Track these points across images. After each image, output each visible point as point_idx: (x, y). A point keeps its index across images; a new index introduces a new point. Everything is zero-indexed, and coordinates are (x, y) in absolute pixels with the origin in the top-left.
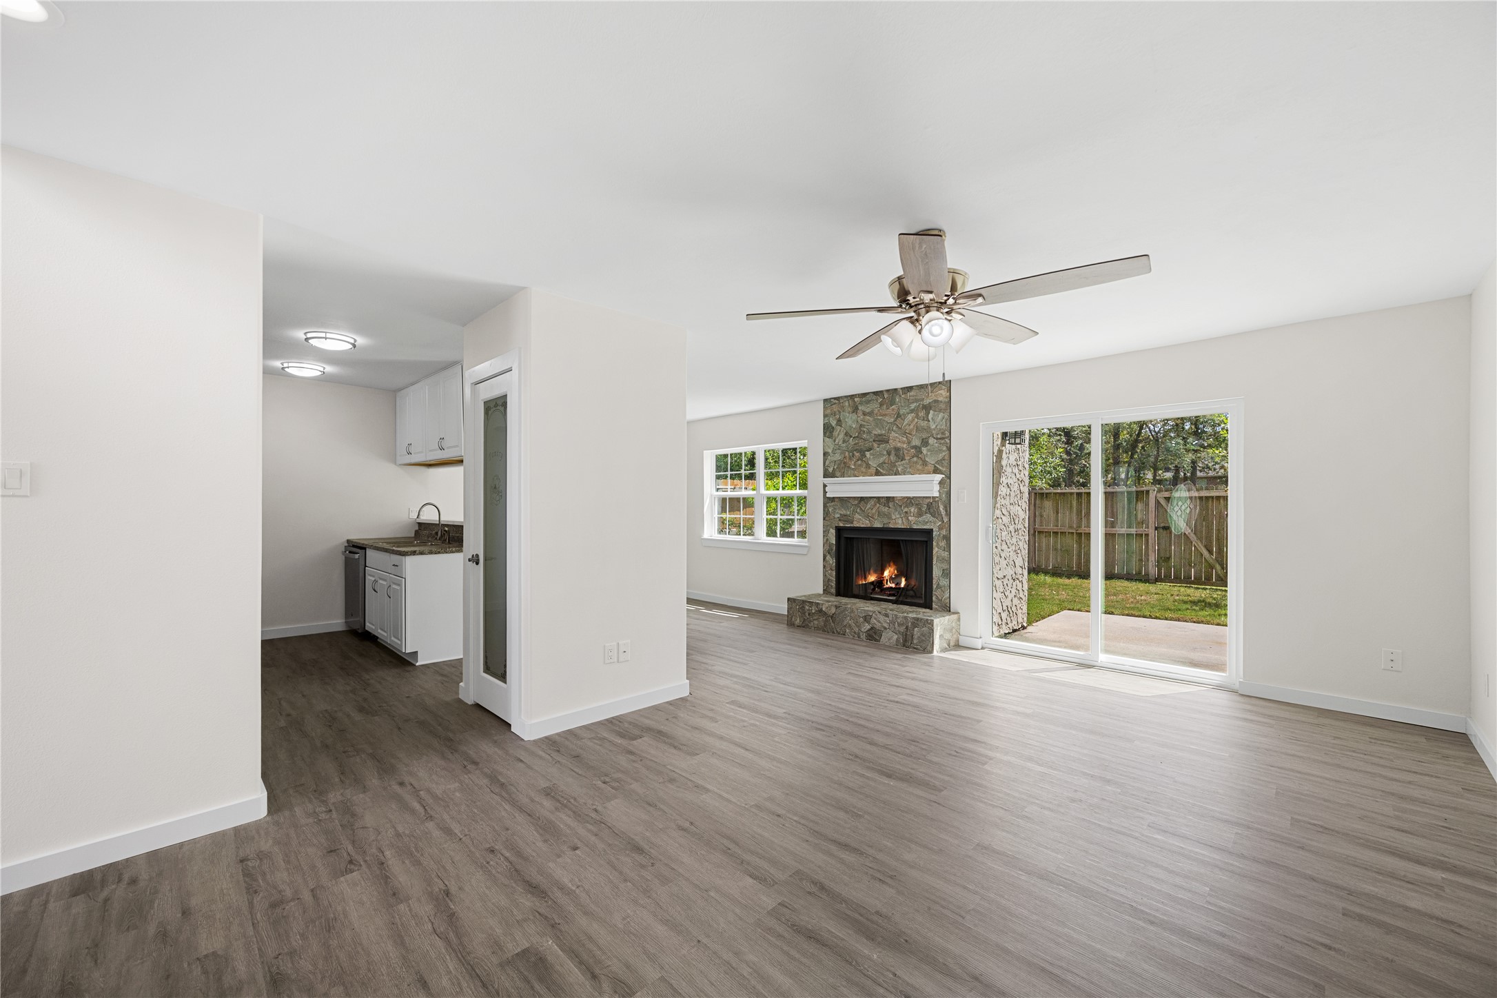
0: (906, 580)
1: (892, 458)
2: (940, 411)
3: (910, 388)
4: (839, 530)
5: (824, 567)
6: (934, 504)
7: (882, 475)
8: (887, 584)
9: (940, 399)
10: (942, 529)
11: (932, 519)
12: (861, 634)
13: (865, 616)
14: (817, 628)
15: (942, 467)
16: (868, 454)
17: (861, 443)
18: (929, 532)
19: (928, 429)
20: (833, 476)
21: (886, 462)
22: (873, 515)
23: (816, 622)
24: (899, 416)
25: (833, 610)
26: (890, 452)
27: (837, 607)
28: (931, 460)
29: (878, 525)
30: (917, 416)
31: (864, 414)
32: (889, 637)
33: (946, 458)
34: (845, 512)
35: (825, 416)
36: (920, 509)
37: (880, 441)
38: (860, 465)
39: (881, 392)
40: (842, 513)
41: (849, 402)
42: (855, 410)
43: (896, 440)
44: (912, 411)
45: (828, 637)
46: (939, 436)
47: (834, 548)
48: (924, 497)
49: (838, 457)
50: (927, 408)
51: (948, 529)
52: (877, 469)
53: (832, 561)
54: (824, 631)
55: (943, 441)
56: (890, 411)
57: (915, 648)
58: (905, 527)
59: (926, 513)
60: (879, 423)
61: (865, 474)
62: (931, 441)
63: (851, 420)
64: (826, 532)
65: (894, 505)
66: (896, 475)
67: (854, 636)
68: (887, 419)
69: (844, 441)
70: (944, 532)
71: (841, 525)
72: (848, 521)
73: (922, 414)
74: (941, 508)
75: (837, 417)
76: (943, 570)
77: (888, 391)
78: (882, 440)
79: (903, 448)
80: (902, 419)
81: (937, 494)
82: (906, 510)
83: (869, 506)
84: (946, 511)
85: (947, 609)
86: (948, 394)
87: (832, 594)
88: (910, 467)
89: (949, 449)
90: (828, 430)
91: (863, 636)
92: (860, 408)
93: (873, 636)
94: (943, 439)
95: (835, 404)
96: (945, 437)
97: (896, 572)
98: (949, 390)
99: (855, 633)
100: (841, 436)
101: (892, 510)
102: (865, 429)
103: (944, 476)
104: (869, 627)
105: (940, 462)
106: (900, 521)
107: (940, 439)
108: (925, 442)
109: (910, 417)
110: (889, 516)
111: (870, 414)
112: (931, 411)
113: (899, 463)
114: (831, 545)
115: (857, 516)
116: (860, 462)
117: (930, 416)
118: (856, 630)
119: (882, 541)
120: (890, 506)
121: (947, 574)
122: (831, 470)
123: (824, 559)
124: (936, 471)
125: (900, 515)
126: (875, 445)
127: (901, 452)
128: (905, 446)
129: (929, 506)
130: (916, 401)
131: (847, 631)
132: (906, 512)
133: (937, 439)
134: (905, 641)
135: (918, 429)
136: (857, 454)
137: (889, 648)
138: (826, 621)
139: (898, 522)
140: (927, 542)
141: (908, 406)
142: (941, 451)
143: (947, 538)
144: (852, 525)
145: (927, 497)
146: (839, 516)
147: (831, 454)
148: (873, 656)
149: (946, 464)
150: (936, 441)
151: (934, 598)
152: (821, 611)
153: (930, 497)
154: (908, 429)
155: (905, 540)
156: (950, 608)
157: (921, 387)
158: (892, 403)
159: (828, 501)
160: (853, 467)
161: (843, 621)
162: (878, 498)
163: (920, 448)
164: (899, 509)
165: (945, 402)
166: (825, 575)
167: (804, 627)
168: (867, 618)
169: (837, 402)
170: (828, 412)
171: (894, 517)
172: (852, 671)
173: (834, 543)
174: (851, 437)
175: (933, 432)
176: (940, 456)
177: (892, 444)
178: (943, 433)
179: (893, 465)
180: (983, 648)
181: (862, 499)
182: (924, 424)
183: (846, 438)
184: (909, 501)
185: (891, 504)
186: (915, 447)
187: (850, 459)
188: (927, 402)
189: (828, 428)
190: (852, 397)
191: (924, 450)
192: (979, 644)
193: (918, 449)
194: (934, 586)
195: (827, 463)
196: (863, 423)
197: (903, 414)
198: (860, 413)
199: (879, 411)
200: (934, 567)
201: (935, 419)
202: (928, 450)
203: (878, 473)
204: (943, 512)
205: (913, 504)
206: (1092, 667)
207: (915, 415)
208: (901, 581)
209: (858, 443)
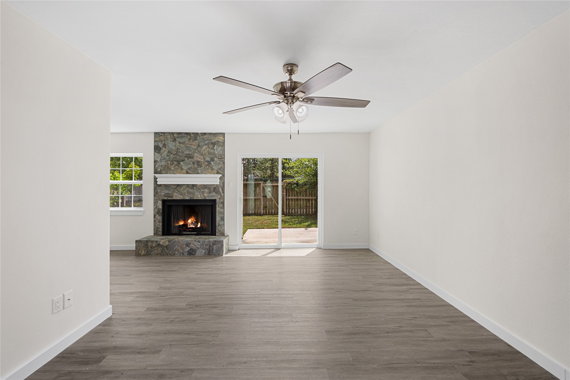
0: (200, 224)
1: (195, 166)
2: (220, 146)
3: (205, 134)
4: (164, 202)
5: (155, 221)
6: (217, 187)
7: (190, 174)
8: (190, 226)
9: (220, 141)
10: (221, 199)
11: (216, 195)
12: (184, 253)
13: (187, 244)
14: (157, 254)
15: (221, 171)
16: (182, 163)
17: (178, 157)
18: (214, 201)
19: (214, 154)
20: (160, 173)
21: (192, 167)
22: (185, 193)
23: (156, 251)
24: (199, 146)
25: (167, 243)
26: (194, 163)
27: (169, 241)
28: (216, 168)
29: (187, 198)
30: (209, 147)
31: (180, 143)
32: (201, 252)
33: (223, 167)
34: (168, 192)
35: (155, 141)
36: (210, 190)
37: (189, 157)
38: (177, 168)
39: (189, 133)
40: (166, 192)
41: (171, 136)
42: (174, 140)
43: (197, 157)
44: (206, 144)
45: (164, 258)
46: (219, 157)
47: (161, 211)
48: (212, 185)
49: (163, 163)
50: (214, 144)
51: (224, 199)
52: (187, 171)
53: (159, 218)
54: (161, 255)
55: (221, 160)
56: (194, 143)
57: (214, 255)
58: (202, 199)
59: (213, 192)
60: (188, 148)
61: (180, 173)
62: (216, 159)
63: (171, 145)
64: (155, 203)
65: (197, 189)
66: (197, 174)
67: (180, 255)
68: (192, 147)
69: (167, 156)
70: (222, 200)
71: (165, 198)
72: (169, 197)
73: (211, 146)
74: (220, 190)
75: (164, 142)
76: (221, 217)
77: (193, 133)
78: (190, 157)
79: (201, 161)
80: (201, 148)
81: (218, 184)
82: (203, 190)
83: (182, 189)
84: (223, 191)
85: (223, 234)
86: (224, 139)
87: (160, 235)
88: (205, 171)
89: (224, 163)
90: (157, 149)
91: (186, 254)
92: (177, 140)
93: (192, 253)
94: (221, 158)
95: (162, 136)
96: (222, 158)
97: (195, 220)
98: (224, 137)
99: (181, 253)
100: (166, 153)
101: (195, 191)
102: (180, 151)
103: (222, 175)
104: (189, 249)
105: (220, 169)
106: (199, 196)
107: (220, 158)
108: (212, 160)
109: (205, 147)
110: (194, 194)
111: (183, 143)
112: (215, 145)
113: (199, 168)
114: (159, 209)
115: (175, 194)
116: (177, 167)
117: (215, 148)
118: (182, 251)
119: (184, 206)
120: (194, 189)
121: (223, 219)
122: (159, 170)
123: (154, 217)
124: (218, 173)
125: (200, 193)
126: (186, 159)
127: (200, 163)
128: (202, 160)
129: (215, 189)
130: (208, 140)
131: (176, 252)
132: (203, 192)
133: (218, 158)
134: (209, 252)
135: (209, 153)
136: (175, 163)
137: (200, 257)
138: (163, 249)
139: (198, 196)
140: (212, 205)
141: (204, 142)
142: (220, 164)
143: (223, 203)
144: (172, 199)
145: (213, 185)
146: (164, 194)
147: (159, 162)
148: (199, 262)
149: (223, 170)
150: (218, 159)
151: (217, 231)
152: (159, 245)
153: (215, 185)
154: (204, 153)
155: (202, 205)
156: (224, 234)
157: (211, 134)
158: (196, 139)
159: (157, 186)
160: (173, 169)
161: (174, 248)
162: (188, 185)
163: (210, 162)
164: (199, 190)
165: (222, 142)
166: (155, 225)
167: (147, 255)
168: (188, 245)
169: (163, 135)
170: (157, 139)
171: (196, 194)
172: (199, 273)
173: (161, 208)
174: (172, 153)
175: (217, 155)
176: (220, 166)
177: (195, 159)
178: (221, 156)
179: (196, 169)
180: (239, 249)
181: (178, 185)
182: (212, 151)
183: (169, 154)
184: (205, 186)
185: (195, 188)
186: (208, 161)
187: (171, 165)
188: (213, 141)
189: (157, 148)
190: (173, 133)
191: (212, 163)
192: (237, 248)
193: (209, 163)
194: (217, 225)
195: (156, 166)
196: (179, 147)
197: (202, 145)
198: (177, 143)
199: (188, 142)
200: (217, 216)
201: (217, 150)
202: (214, 163)
203: (187, 173)
204: (221, 191)
205: (206, 188)
206: (279, 249)
207: (207, 147)
208: (198, 224)
209: (176, 157)
